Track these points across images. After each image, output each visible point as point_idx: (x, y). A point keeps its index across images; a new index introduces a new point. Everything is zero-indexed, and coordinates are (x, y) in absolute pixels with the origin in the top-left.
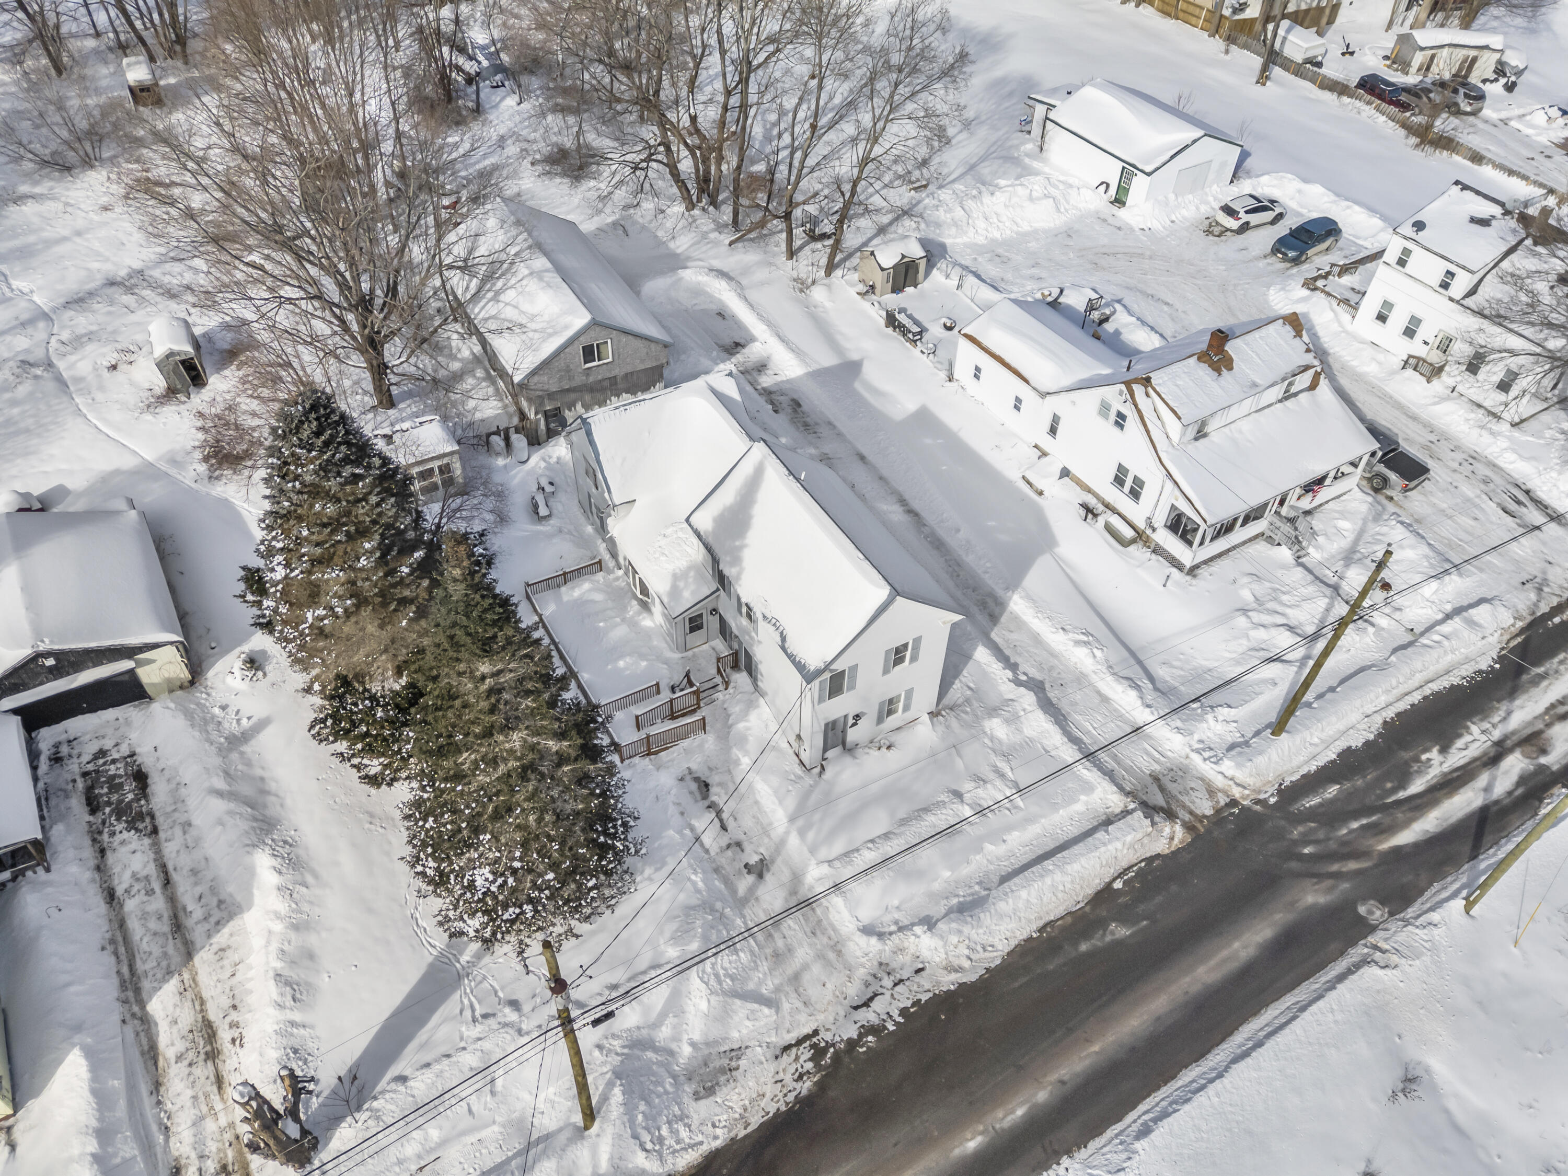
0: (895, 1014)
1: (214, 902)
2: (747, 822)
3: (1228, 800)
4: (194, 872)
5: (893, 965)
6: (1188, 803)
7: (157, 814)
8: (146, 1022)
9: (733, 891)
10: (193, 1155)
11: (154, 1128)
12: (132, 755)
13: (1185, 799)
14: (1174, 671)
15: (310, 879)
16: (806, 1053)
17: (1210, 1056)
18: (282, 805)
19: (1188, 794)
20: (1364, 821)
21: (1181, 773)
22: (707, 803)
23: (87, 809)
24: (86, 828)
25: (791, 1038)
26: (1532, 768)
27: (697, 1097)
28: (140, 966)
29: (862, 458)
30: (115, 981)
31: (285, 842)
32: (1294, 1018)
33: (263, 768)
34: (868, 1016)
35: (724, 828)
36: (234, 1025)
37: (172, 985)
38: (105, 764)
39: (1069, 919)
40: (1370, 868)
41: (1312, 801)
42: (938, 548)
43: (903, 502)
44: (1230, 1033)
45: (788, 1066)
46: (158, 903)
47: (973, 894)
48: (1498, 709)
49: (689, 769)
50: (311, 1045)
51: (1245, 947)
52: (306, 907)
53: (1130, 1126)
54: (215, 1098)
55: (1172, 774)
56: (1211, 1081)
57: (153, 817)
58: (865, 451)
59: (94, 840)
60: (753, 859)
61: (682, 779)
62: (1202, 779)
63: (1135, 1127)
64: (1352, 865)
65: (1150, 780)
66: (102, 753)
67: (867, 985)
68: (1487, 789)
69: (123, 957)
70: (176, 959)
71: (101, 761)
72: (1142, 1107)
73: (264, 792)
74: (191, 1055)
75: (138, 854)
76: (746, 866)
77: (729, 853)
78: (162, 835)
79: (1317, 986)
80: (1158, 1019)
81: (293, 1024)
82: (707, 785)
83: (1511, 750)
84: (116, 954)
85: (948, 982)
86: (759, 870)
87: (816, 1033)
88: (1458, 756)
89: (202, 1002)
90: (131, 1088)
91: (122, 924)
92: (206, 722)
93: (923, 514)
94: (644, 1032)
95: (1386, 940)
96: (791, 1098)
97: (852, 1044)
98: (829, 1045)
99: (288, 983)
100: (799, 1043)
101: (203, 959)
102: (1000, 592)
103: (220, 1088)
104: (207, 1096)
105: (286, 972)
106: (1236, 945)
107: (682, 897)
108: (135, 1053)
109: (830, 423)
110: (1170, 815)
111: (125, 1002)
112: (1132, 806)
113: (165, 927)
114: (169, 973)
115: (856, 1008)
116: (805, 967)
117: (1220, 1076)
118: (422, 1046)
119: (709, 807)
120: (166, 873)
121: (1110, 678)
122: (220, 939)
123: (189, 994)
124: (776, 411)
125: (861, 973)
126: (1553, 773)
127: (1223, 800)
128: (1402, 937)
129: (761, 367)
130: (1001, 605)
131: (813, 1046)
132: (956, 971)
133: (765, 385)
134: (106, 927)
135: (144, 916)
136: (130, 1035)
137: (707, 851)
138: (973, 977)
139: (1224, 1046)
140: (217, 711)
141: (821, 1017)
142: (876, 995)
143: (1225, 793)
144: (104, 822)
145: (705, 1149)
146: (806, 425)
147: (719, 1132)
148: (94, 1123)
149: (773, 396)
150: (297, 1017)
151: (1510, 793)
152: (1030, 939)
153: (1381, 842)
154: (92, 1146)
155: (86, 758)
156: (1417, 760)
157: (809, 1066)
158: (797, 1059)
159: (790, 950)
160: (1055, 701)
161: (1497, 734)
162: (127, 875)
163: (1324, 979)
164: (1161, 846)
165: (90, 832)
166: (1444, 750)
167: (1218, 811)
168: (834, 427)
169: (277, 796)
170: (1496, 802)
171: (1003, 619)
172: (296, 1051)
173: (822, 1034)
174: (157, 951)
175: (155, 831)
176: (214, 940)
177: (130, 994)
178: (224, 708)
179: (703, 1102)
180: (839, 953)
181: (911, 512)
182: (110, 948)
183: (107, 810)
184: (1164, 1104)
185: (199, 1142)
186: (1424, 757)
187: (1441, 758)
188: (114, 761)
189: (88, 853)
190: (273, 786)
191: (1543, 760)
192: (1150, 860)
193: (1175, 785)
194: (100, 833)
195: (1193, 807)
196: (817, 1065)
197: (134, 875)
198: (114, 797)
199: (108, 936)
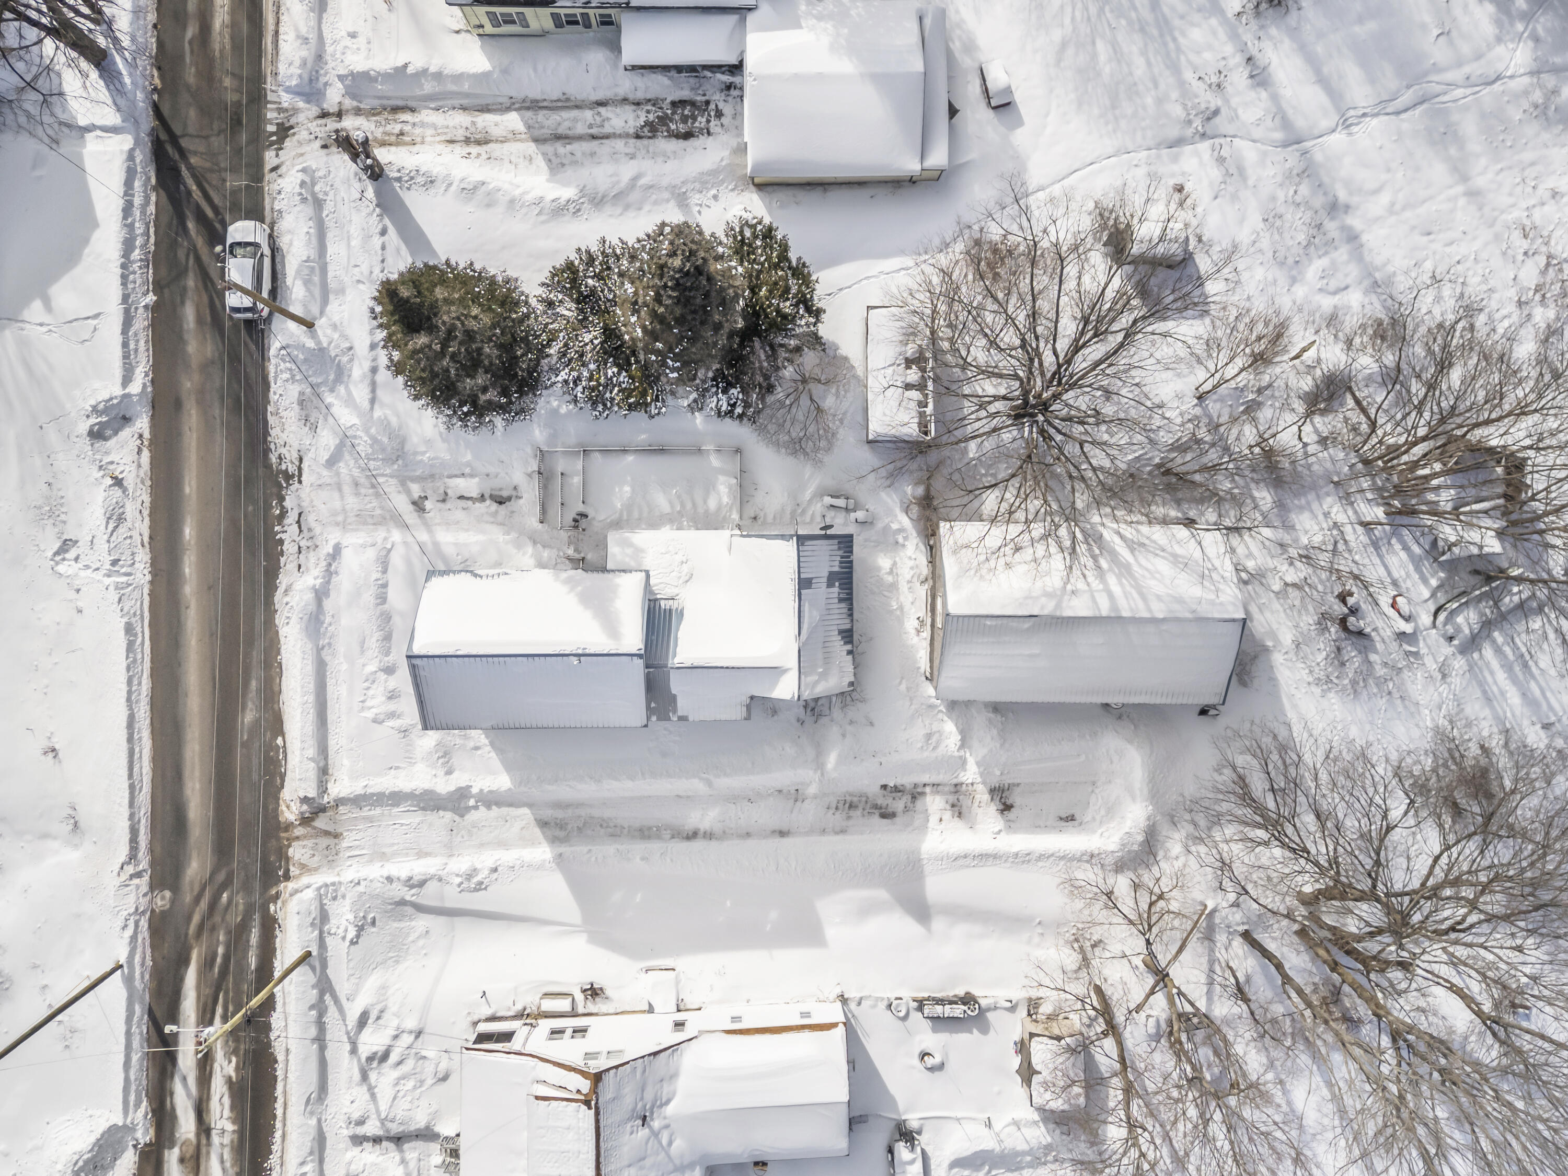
0: (283, 536)
1: (564, 161)
2: (459, 515)
3: (291, 874)
4: (593, 154)
5: (312, 554)
6: (305, 842)
7: (651, 141)
8: (508, 109)
9: (414, 480)
10: (417, 120)
11: (440, 103)
12: (709, 133)
13: (309, 843)
14: (417, 934)
15: (543, 218)
16: (292, 469)
17: (148, 708)
18: (611, 216)
19: (312, 848)
20: (219, 960)
21: (330, 858)
22: (487, 496)
23: (677, 99)
24: (662, 97)
25: (305, 466)
26: (177, 1135)
27: (301, 393)
28: (542, 113)
29: (782, 834)
30: (539, 97)
31: (579, 210)
32: (130, 776)
33: (649, 211)
34: (291, 518)
35: (461, 497)
36: (479, 155)
37: (520, 127)
38: (709, 115)
39: (276, 689)
40: (188, 929)
41: (254, 937)
42: (641, 830)
43: (709, 836)
44: (152, 732)
45: (291, 455)
46: (581, 129)
47: (324, 634)
48: (232, 1166)
49: (521, 498)
50: (432, 191)
51: (193, 789)
52: (524, 210)
53: (142, 627)
54: (443, 138)
55: (334, 852)
56: (130, 693)
57: (650, 138)
58: (786, 841)
59: (649, 100)
60: (428, 505)
61: (515, 488)
62: (316, 869)
63: (139, 629)
64: (196, 919)
65: (339, 830)
66: (719, 114)
67: (310, 530)
68: (184, 1079)
69: (554, 104)
70: (537, 133)
71: (713, 114)
72: (147, 643)
73: (627, 207)
74: (473, 129)
75: (623, 124)
76: (426, 498)
77: (442, 491)
78: (632, 141)
79: (142, 813)
80: (186, 695)
81: (450, 185)
82: (501, 503)
83: (198, 1135)
84: (558, 100)
85: (283, 580)
86: (418, 505)
87: (300, 482)
88: (218, 1087)
89: (502, 142)
90: (467, 95)
91: (577, 107)
92: (704, 183)
93: (685, 845)
94: (346, 379)
95: (138, 887)
96: (272, 446)
97: (282, 499)
98: (289, 485)
99: (475, 188)
100: (300, 469)
101: (531, 147)
102: (564, 849)
103: (448, 141)
104: (445, 133)
105: (483, 188)
106: (198, 786)
107: (415, 440)
108: (489, 101)
109: (843, 831)
110: (306, 821)
111: (524, 101)
112: (326, 799)
113: (560, 131)
114: (529, 127)
115: (300, 514)
116: (342, 497)
117: (129, 700)
118: (398, 250)
119: (483, 496)
120: (602, 138)
121: (432, 871)
122: (540, 161)
123: (511, 136)
124: (884, 787)
125: (318, 530)
126: (164, 1148)
127: (293, 871)
128: (132, 898)
129: (958, 810)
130: (554, 840)
131: (293, 475)
132: (286, 591)
133: (929, 799)
134: (579, 97)
135: (575, 120)
136: (500, 100)
137: (450, 477)
138: (276, 599)
139: (148, 721)
140: (714, 192)
141: (308, 490)
142: (301, 531)
143: (297, 877)
144: (661, 108)
145: (272, 384)
146: (852, 806)
147: (276, 397)
148: (446, 72)
149: (907, 798)
150: (453, 188)
151: (172, 1094)
152: (278, 653)
153: (199, 955)
154: (432, 69)
155: (721, 106)
156: (235, 1052)
157: (284, 467)
158: (292, 462)
159: (357, 494)
160: (441, 813)
161: (216, 1139)
162: (610, 115)
163: (143, 821)
164: (287, 794)
165: (657, 99)
166: (229, 1081)
167: (288, 859)
168: (837, 833)
169: (621, 214)
170: (172, 1077)
171: (537, 831)
172: (432, 182)
173: (297, 485)
174: (547, 123)
175: (638, 137)
176: (540, 156)
177: (528, 104)
178: (715, 197)
179: (297, 395)
180: (337, 524)
181: (693, 835)
182: (563, 98)
183: (669, 112)
184: (139, 656)
185: (423, 125)
186: (234, 1059)
187: (225, 1072)
188: (708, 121)
189: (640, 95)
190: (631, 214)
191: (176, 1152)
192: (283, 777)
193: (324, 846)
194: (654, 105)
195: (301, 843)
196: (280, 472)
197: (608, 119)
198: (677, 117)
199: (572, 98)
